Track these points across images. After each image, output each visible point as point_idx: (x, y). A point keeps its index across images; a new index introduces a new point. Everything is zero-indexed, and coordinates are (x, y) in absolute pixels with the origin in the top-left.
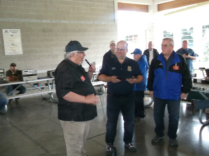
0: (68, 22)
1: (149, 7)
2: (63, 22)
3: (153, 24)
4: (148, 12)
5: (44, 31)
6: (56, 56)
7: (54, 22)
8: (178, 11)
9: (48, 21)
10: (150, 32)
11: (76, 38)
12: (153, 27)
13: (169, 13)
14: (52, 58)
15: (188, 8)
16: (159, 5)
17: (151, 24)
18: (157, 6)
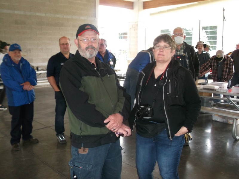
0: (43, 15)
1: (134, 4)
2: (38, 14)
3: (138, 22)
4: (133, 9)
5: (16, 22)
6: (30, 50)
7: (28, 13)
8: (178, 8)
9: (22, 13)
10: (134, 30)
11: (52, 32)
12: (137, 25)
13: (167, 10)
14: (25, 52)
16: (144, 3)
17: (135, 22)
18: (143, 3)
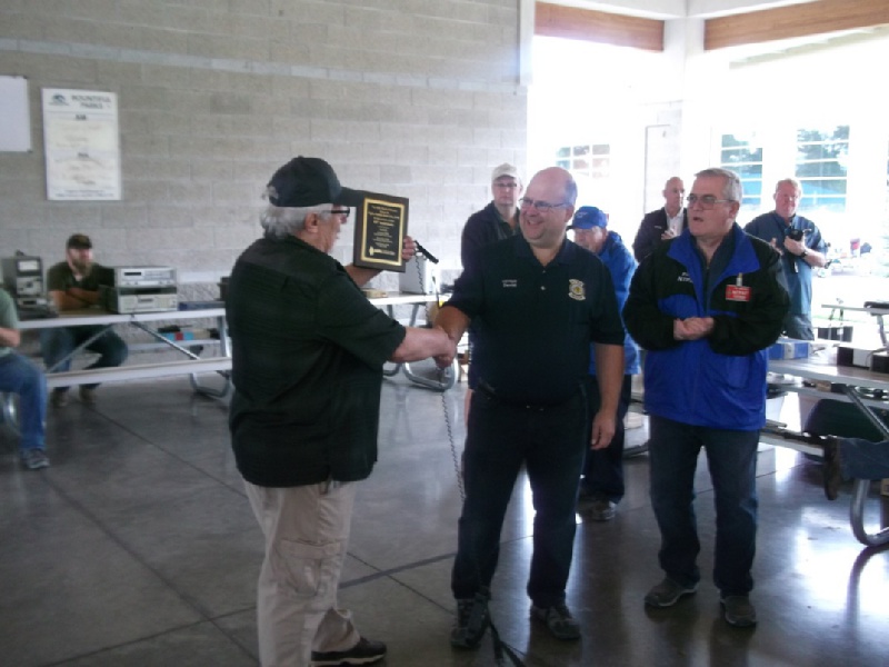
0: (319, 74)
1: (667, 30)
2: (299, 71)
3: (680, 101)
4: (661, 50)
5: (216, 105)
7: (261, 69)
8: (789, 52)
9: (238, 66)
10: (664, 135)
11: (348, 142)
12: (679, 114)
13: (749, 58)
15: (833, 43)
16: (709, 23)
17: (670, 103)
18: (702, 26)
